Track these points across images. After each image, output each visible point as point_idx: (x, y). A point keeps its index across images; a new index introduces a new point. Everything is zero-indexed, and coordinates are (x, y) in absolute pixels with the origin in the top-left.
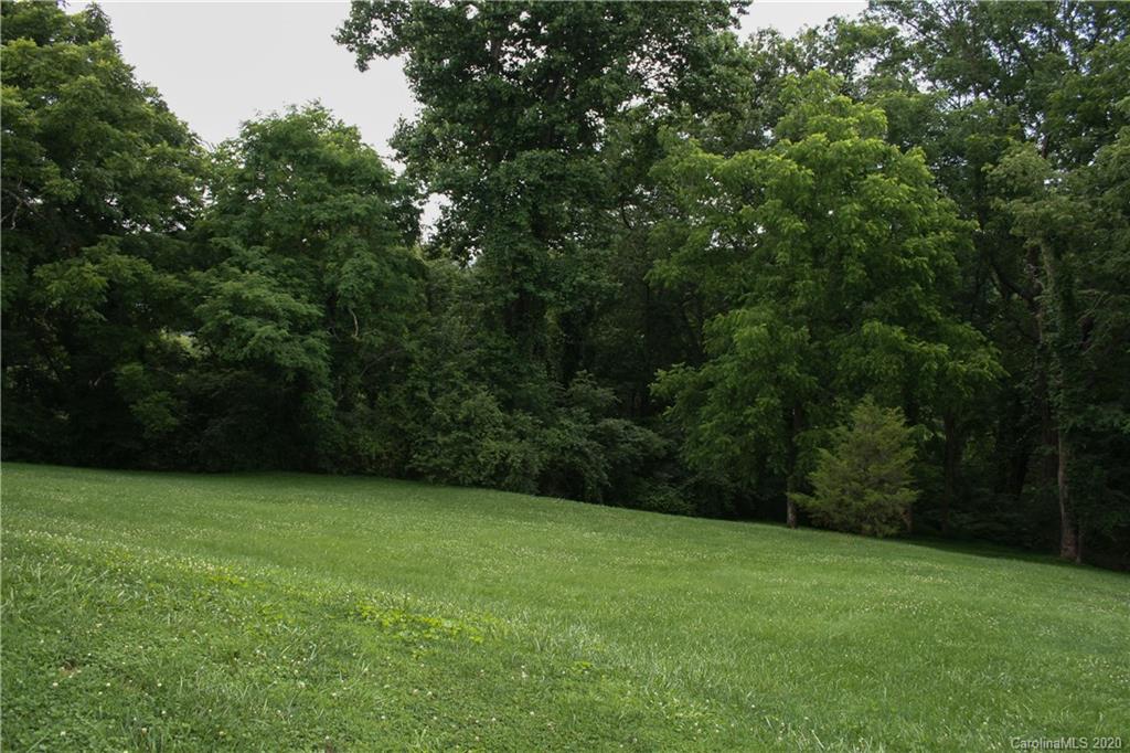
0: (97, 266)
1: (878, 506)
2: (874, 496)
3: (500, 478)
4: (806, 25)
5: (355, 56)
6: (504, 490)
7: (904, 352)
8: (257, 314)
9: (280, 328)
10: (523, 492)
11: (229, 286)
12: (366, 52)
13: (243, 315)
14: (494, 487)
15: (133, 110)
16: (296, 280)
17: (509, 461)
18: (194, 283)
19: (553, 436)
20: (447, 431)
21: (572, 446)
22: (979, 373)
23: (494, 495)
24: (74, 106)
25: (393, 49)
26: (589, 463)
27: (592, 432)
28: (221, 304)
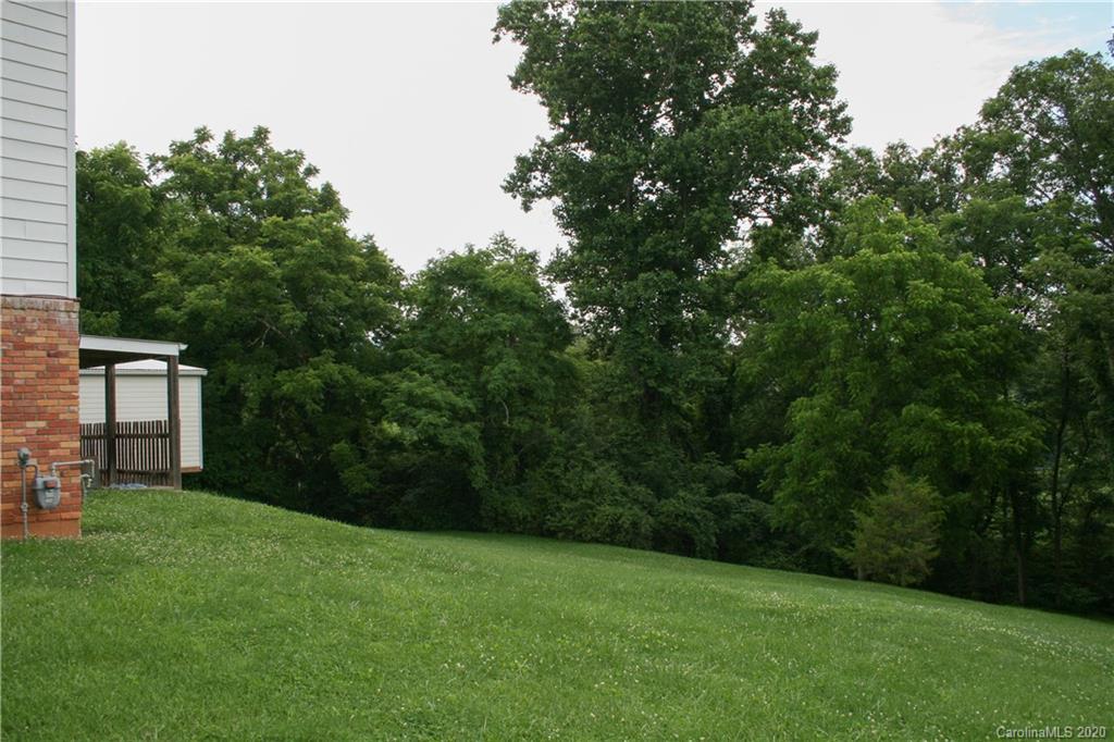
0: (317, 372)
1: (899, 559)
2: (896, 550)
3: (615, 536)
4: (939, 135)
5: (520, 199)
6: (618, 545)
7: (942, 431)
8: (425, 406)
9: (442, 416)
10: (635, 548)
11: (405, 385)
12: (529, 197)
13: (414, 406)
14: (608, 542)
15: (345, 260)
16: (461, 381)
17: (620, 522)
18: (386, 382)
19: (669, 505)
20: (574, 499)
21: (685, 514)
22: (1012, 448)
23: (606, 549)
24: (303, 262)
25: (549, 194)
26: (699, 528)
27: (710, 504)
28: (398, 398)
